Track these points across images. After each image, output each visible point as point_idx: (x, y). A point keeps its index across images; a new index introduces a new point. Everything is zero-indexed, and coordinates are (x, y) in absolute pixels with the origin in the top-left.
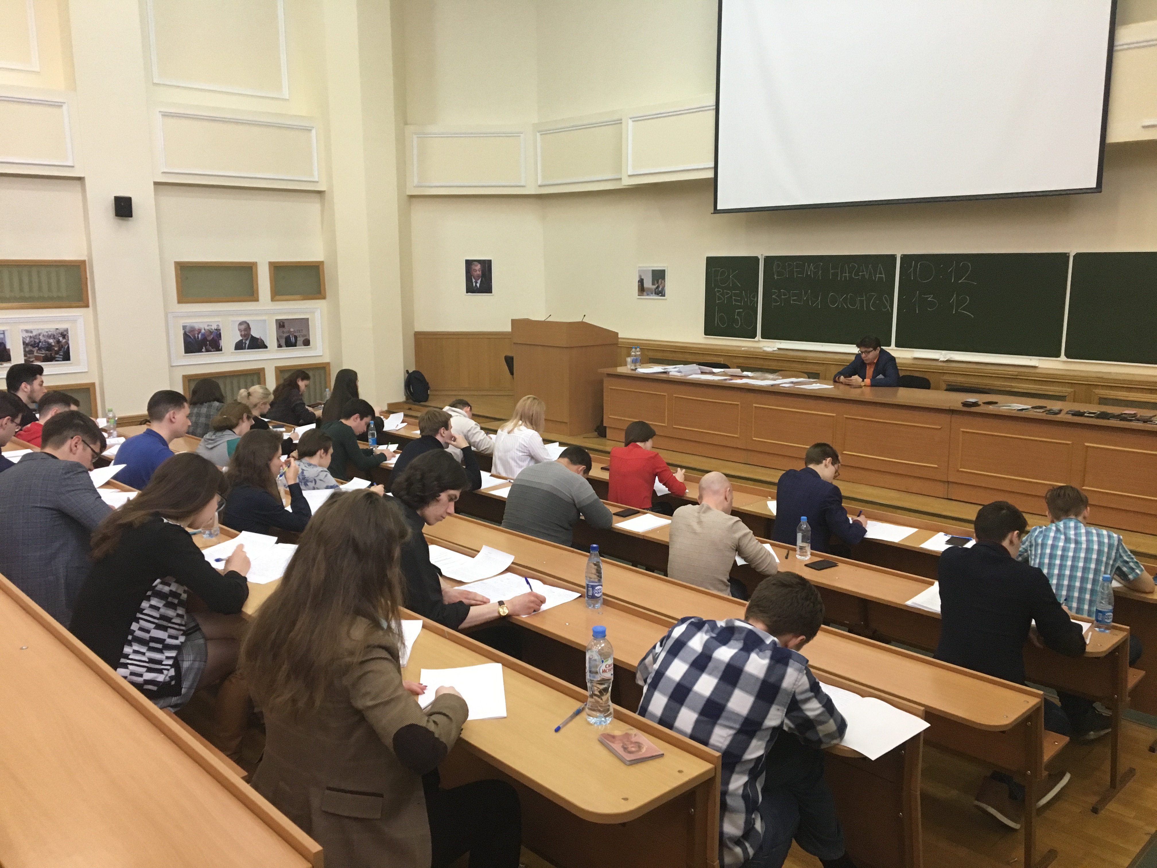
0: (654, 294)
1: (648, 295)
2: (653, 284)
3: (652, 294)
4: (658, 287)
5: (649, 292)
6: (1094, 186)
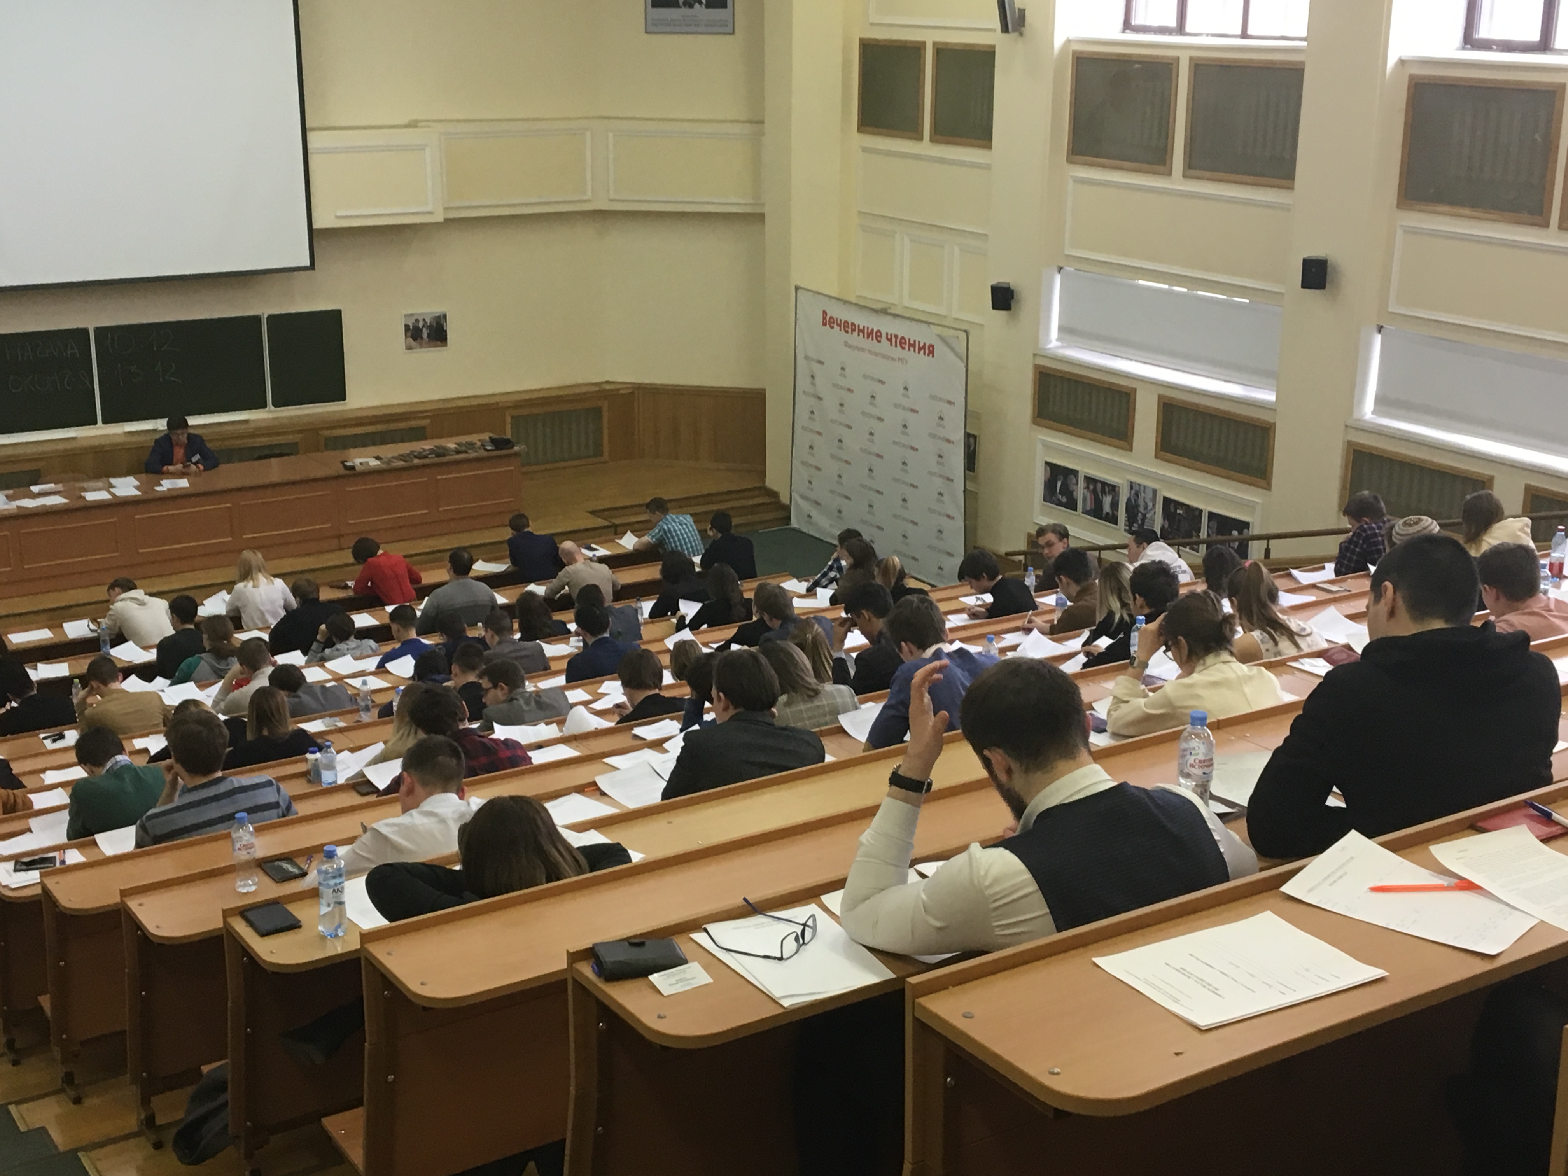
6: (310, 265)
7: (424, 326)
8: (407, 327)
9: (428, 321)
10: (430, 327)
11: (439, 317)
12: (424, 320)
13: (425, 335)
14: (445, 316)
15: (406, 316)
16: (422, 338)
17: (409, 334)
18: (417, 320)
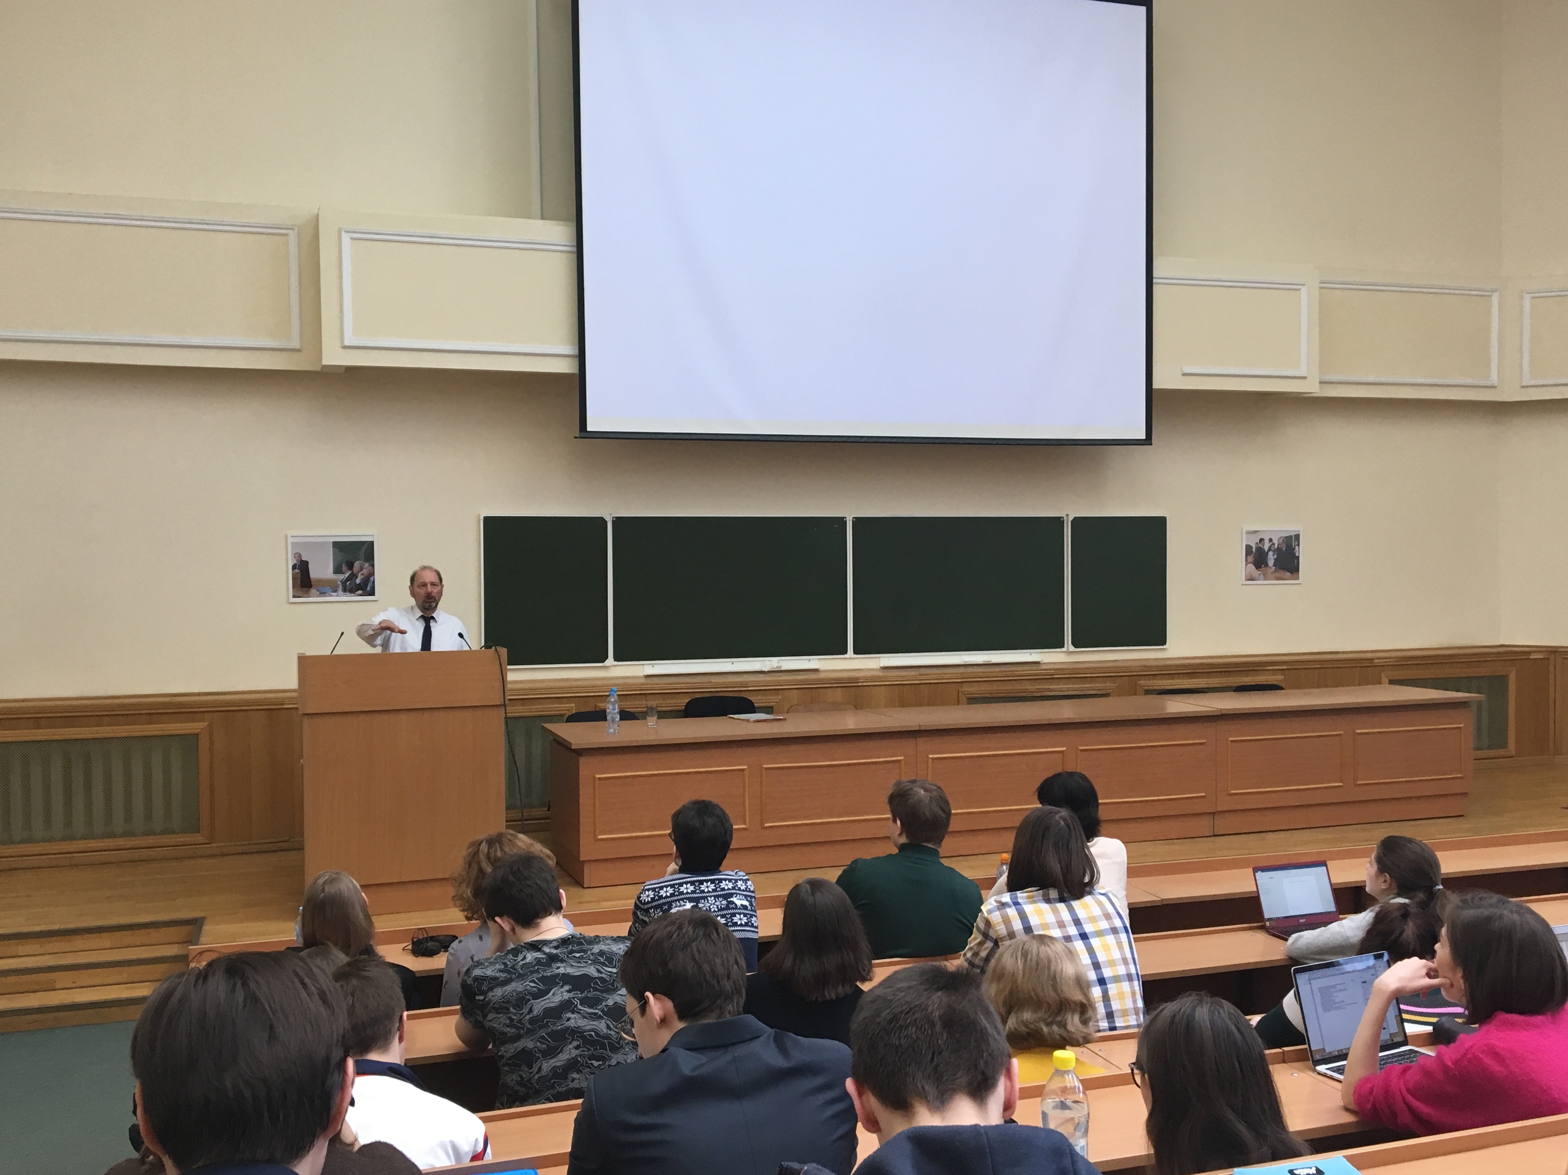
0: (340, 592)
1: (322, 594)
2: (337, 570)
3: (336, 591)
4: (353, 576)
5: (326, 588)
6: (1144, 438)
7: (1269, 550)
8: (1248, 548)
9: (1275, 541)
10: (1278, 551)
11: (1289, 538)
12: (1271, 540)
13: (1271, 562)
14: (1297, 537)
15: (1248, 533)
16: (1267, 565)
17: (1251, 558)
18: (1262, 540)
